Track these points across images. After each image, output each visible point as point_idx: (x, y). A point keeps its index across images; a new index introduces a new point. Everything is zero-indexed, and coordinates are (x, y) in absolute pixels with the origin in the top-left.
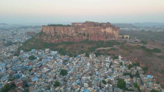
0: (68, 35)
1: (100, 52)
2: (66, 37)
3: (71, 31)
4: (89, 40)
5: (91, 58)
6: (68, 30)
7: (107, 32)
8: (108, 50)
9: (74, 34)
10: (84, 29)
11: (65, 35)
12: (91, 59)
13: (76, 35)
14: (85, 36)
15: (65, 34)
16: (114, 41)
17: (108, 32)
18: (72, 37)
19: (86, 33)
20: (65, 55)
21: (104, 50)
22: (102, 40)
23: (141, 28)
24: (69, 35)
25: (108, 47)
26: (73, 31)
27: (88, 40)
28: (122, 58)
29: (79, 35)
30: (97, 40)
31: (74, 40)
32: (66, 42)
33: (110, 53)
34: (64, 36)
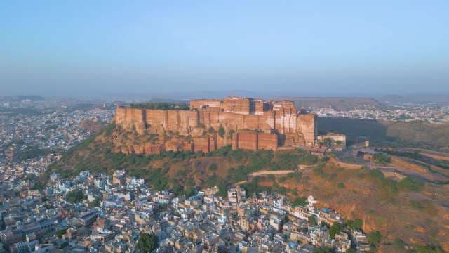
0: (178, 133)
1: (261, 184)
2: (174, 140)
3: (188, 122)
4: (234, 148)
5: (231, 200)
6: (179, 118)
7: (282, 125)
8: (283, 179)
9: (195, 131)
10: (222, 118)
11: (171, 132)
12: (231, 203)
13: (201, 134)
14: (222, 136)
15: (171, 129)
16: (300, 150)
17: (287, 126)
18: (189, 139)
19: (225, 128)
20: (163, 192)
21: (272, 177)
22: (269, 147)
23: (398, 111)
24: (181, 134)
25: (282, 170)
26: (193, 123)
27: (230, 146)
28: (315, 202)
29: (208, 134)
30: (254, 148)
31: (193, 147)
32: (172, 151)
33: (285, 186)
34: (169, 135)
